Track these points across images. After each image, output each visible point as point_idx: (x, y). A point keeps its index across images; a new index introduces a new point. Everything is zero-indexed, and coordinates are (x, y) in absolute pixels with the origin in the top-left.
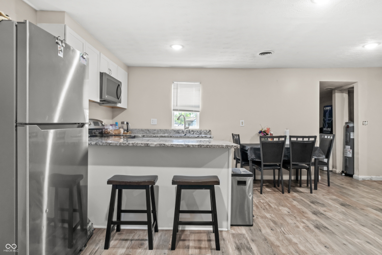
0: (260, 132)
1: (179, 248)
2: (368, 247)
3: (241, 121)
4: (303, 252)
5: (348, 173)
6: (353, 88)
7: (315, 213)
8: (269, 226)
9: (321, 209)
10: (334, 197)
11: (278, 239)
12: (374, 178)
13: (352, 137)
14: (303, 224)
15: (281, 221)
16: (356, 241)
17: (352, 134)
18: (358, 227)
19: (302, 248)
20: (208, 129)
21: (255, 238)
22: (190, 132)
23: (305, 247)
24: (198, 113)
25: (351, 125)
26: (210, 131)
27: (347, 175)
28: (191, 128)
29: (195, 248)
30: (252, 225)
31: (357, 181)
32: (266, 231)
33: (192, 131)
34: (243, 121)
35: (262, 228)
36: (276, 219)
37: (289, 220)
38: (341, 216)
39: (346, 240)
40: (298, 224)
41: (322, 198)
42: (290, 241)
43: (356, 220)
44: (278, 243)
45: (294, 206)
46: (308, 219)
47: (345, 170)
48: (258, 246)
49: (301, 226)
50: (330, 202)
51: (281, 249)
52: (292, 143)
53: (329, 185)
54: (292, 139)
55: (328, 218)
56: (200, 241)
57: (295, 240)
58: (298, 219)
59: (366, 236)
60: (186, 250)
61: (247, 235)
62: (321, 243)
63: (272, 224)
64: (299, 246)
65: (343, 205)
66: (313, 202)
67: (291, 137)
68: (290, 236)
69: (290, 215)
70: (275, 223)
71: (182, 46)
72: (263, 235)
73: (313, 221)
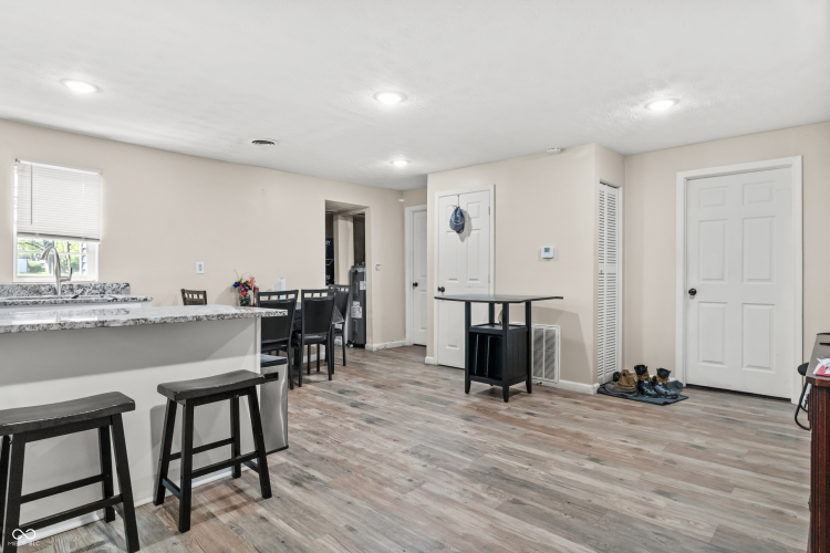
0: (237, 285)
1: (195, 524)
2: (431, 426)
3: (198, 263)
4: (376, 455)
5: (357, 342)
6: (363, 214)
7: (355, 405)
8: (311, 441)
9: (358, 399)
10: (362, 379)
11: (336, 451)
12: (389, 344)
13: (361, 288)
14: (351, 424)
15: (322, 429)
16: (417, 423)
17: (361, 283)
18: (409, 409)
19: (373, 452)
20: (122, 282)
21: (307, 462)
22: (72, 290)
23: (375, 448)
24: (97, 244)
25: (360, 270)
26: (128, 285)
27: (356, 346)
28: (77, 278)
29: (226, 511)
30: (287, 447)
31: (371, 352)
32: (312, 448)
33: (79, 286)
34: (202, 263)
35: (304, 446)
36: (312, 428)
37: (328, 423)
38: (386, 402)
39: (409, 426)
40: (345, 425)
41: (347, 383)
42: (352, 448)
43: (402, 401)
44: (340, 457)
45: (321, 404)
46: (353, 415)
47: (353, 338)
48: (319, 470)
49: (351, 426)
50: (360, 387)
51: (350, 461)
52: (306, 302)
53: (344, 364)
54: (308, 295)
55: (373, 408)
56: (222, 498)
57: (357, 446)
58: (340, 419)
59: (422, 416)
60: (212, 521)
61: (291, 463)
62: (388, 438)
63: (312, 436)
64: (367, 450)
65: (377, 386)
66: (341, 392)
67: (304, 292)
68: (349, 443)
69: (326, 417)
70: (314, 433)
71: (98, 88)
72: (313, 454)
73: (358, 416)
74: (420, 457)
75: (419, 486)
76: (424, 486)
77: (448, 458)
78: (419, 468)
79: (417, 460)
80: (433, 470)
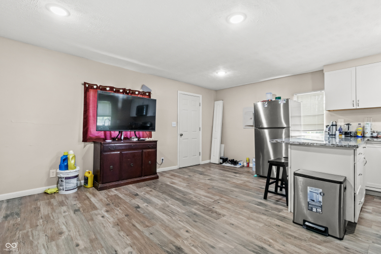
74: (216, 212)
75: (215, 201)
76: (213, 201)
77: (203, 211)
78: (216, 207)
79: (217, 210)
80: (210, 206)
